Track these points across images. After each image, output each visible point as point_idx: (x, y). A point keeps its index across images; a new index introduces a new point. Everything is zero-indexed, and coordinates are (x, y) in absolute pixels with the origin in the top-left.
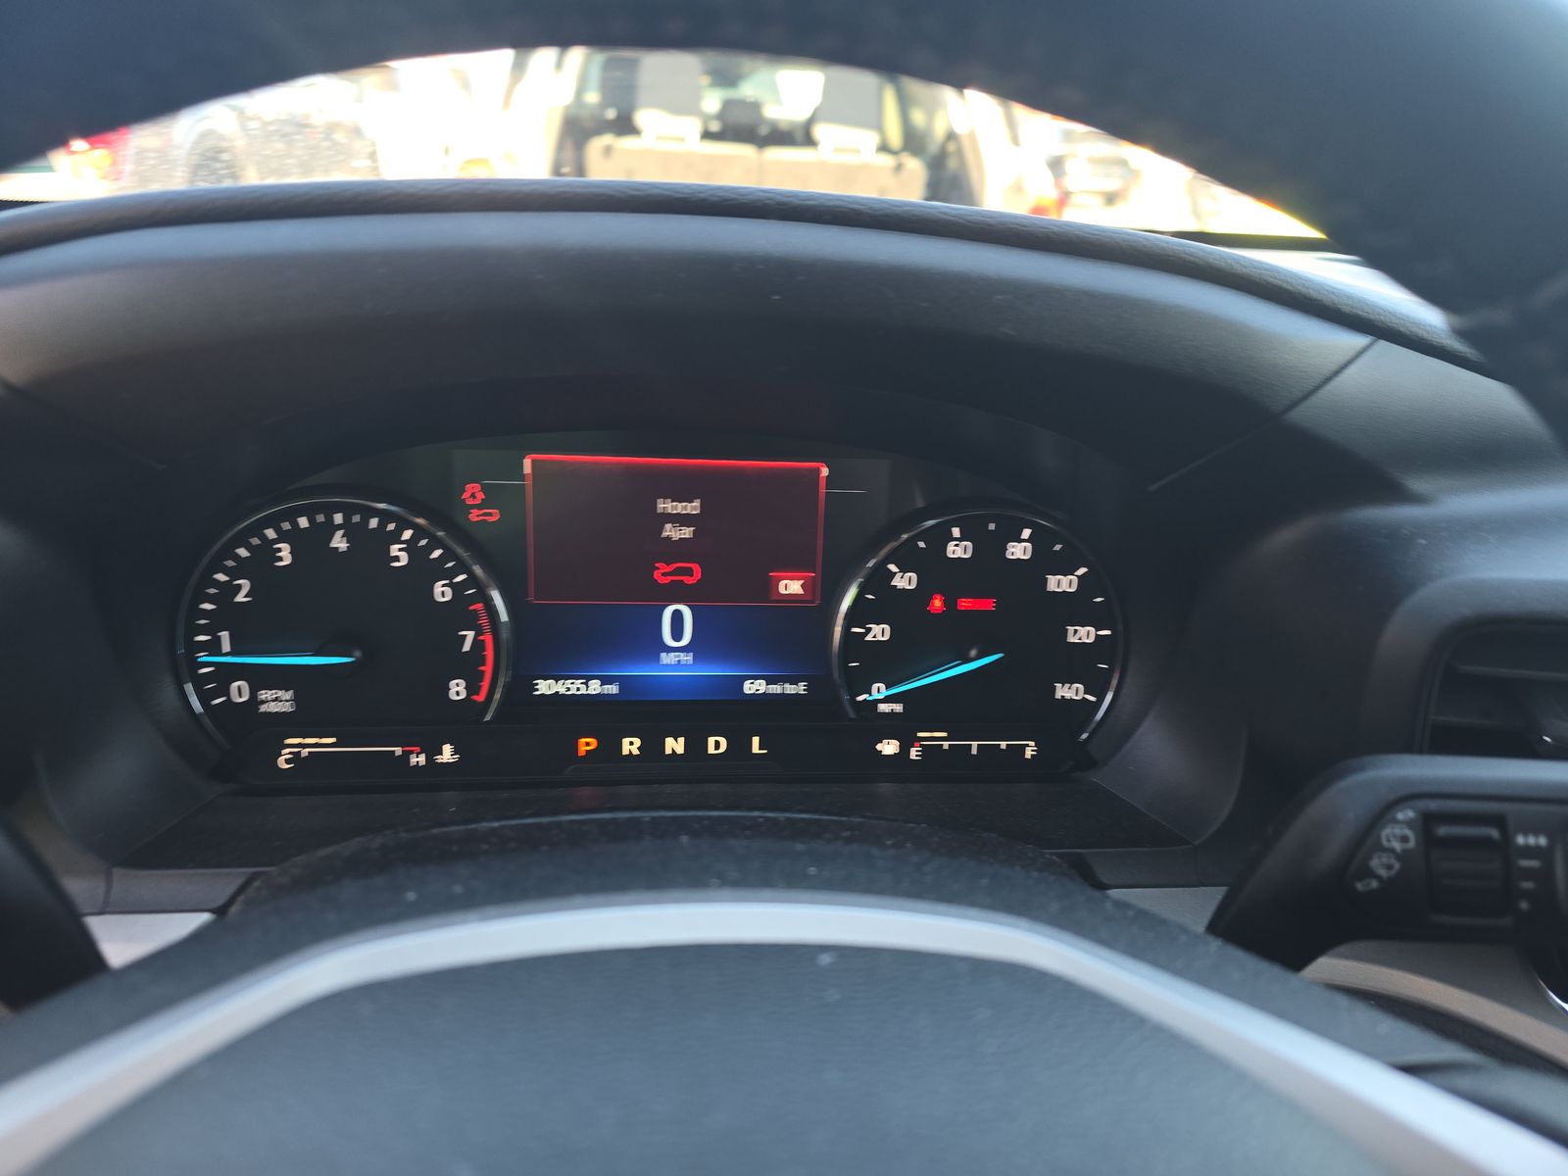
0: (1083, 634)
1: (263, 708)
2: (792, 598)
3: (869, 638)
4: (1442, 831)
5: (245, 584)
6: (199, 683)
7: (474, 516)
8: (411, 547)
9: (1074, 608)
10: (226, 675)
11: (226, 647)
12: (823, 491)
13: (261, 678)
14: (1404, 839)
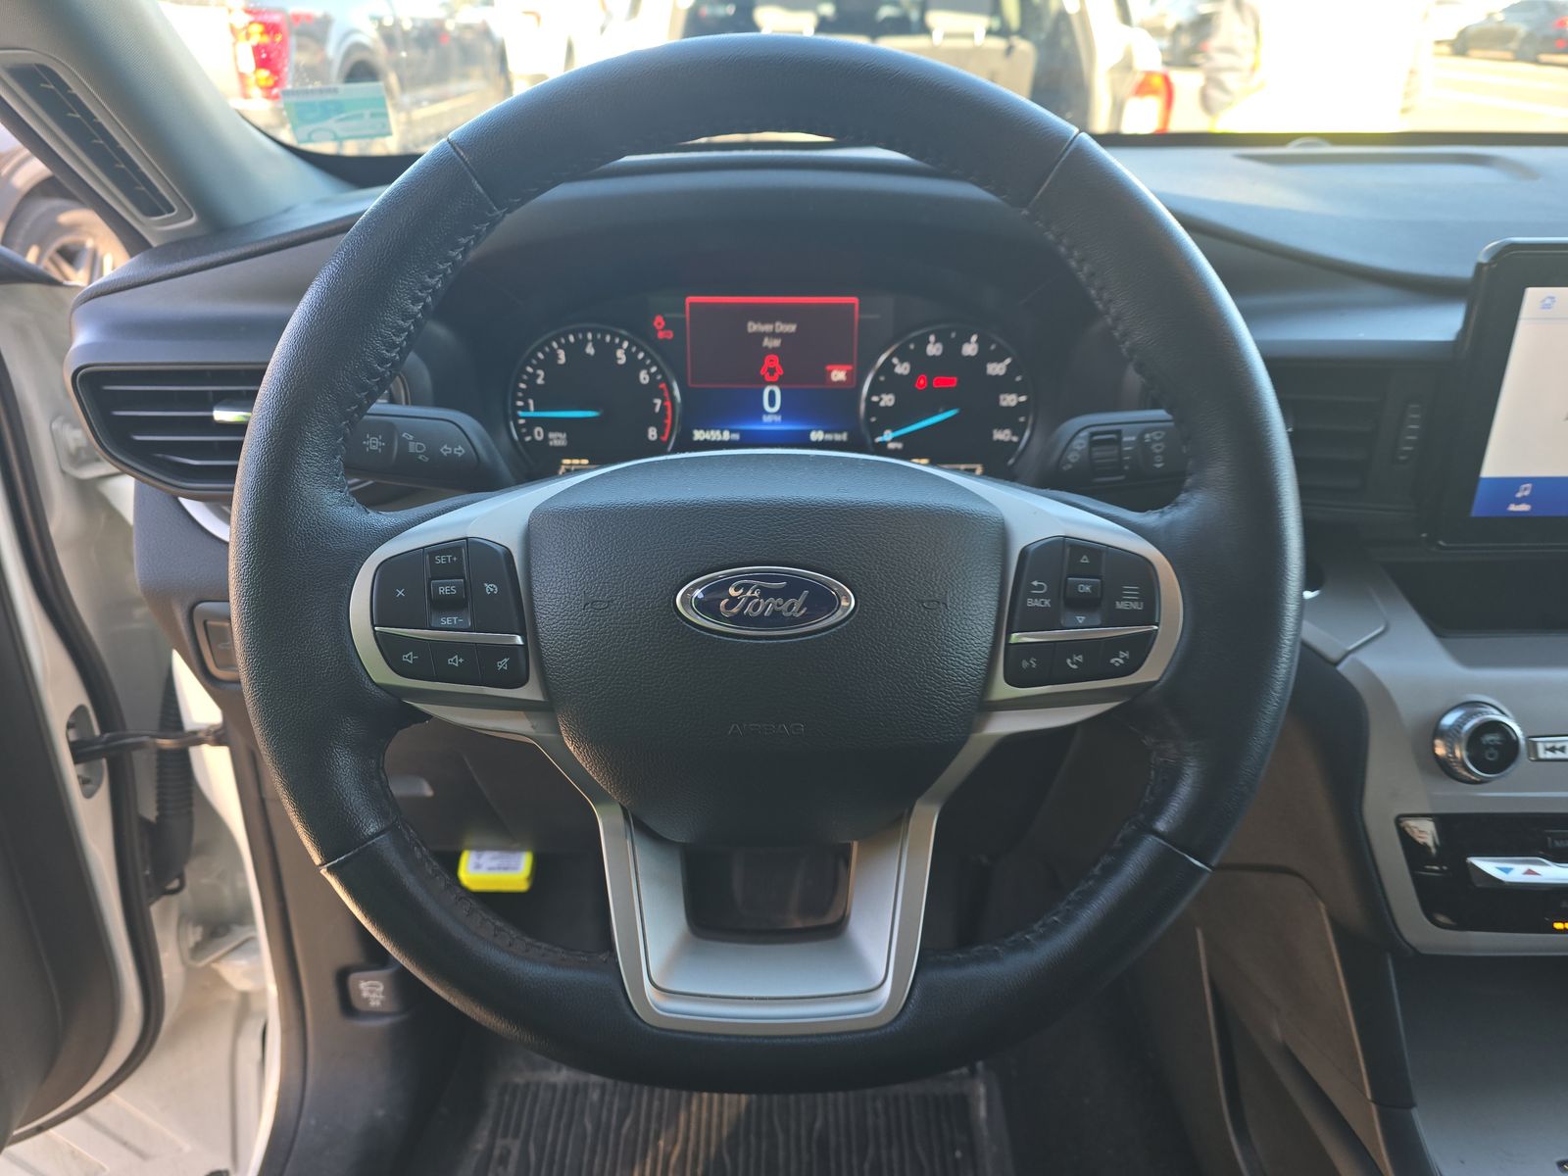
0: (1009, 400)
1: (551, 443)
2: (839, 383)
3: (882, 404)
4: (1096, 438)
5: (541, 373)
6: (518, 427)
7: (661, 335)
8: (627, 352)
9: (1005, 384)
10: (532, 422)
11: (532, 407)
12: (857, 316)
13: (550, 425)
14: (1081, 444)
